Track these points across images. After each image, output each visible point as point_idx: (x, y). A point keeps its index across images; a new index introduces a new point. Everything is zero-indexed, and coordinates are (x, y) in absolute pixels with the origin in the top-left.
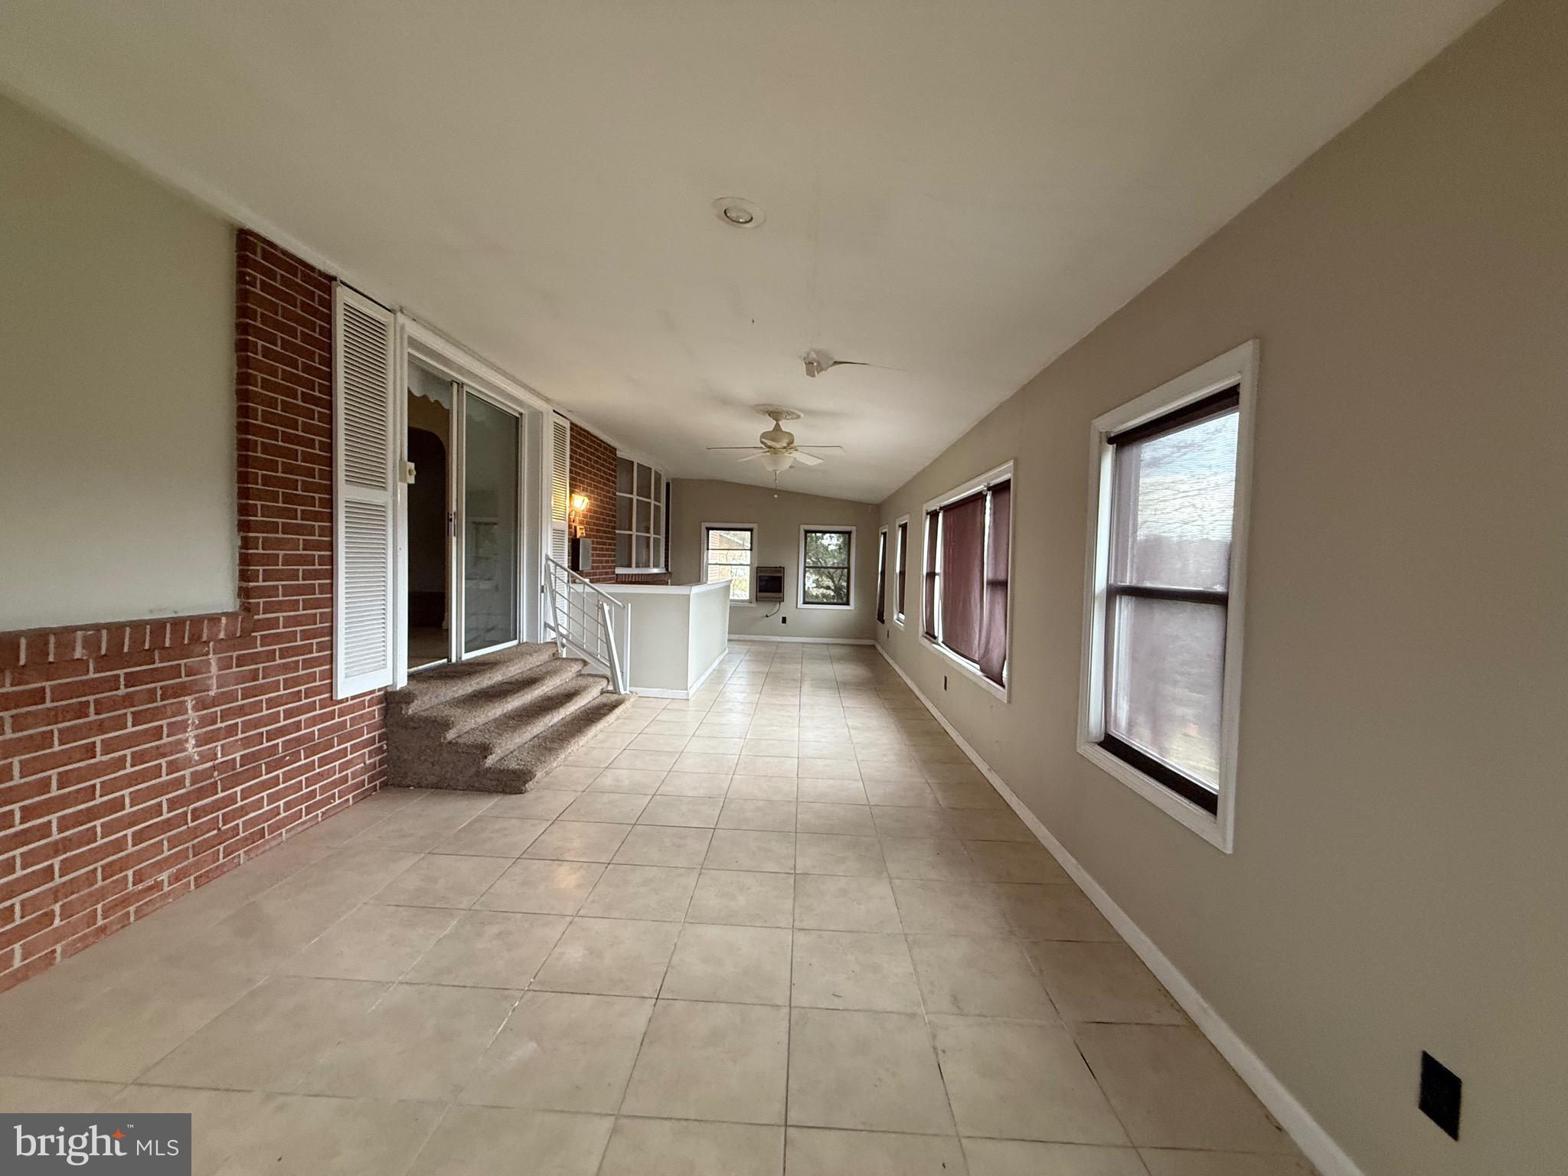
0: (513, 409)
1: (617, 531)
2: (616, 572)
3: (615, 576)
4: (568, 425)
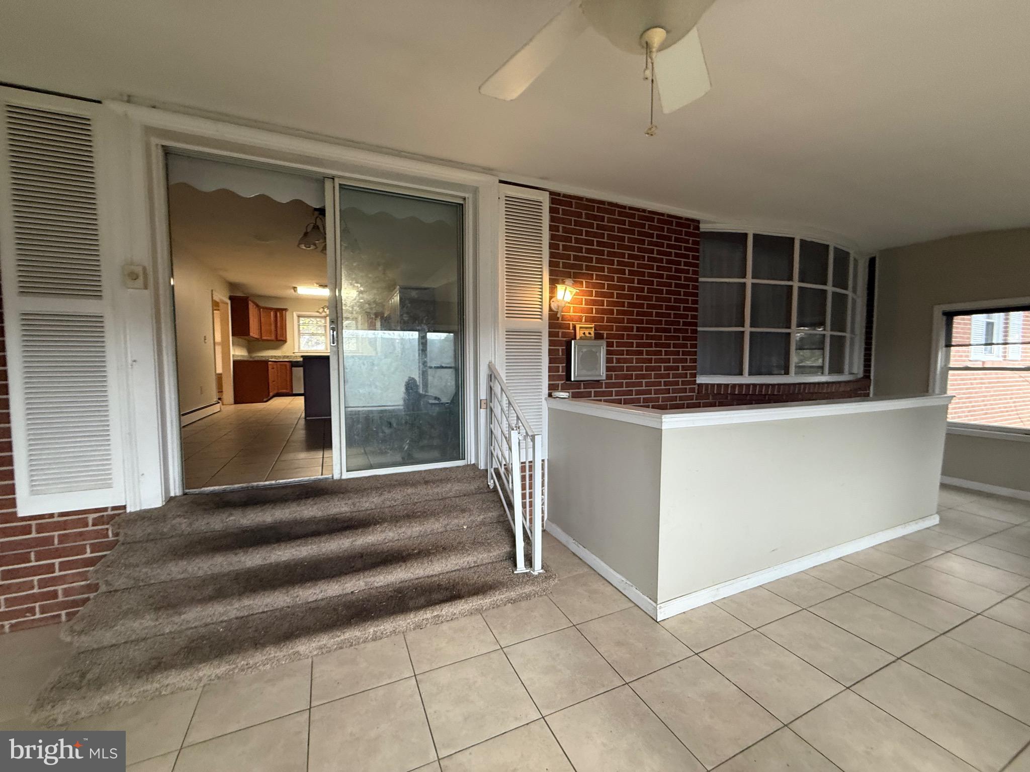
0: (450, 195)
1: (699, 329)
2: (698, 382)
3: (696, 386)
4: (545, 199)
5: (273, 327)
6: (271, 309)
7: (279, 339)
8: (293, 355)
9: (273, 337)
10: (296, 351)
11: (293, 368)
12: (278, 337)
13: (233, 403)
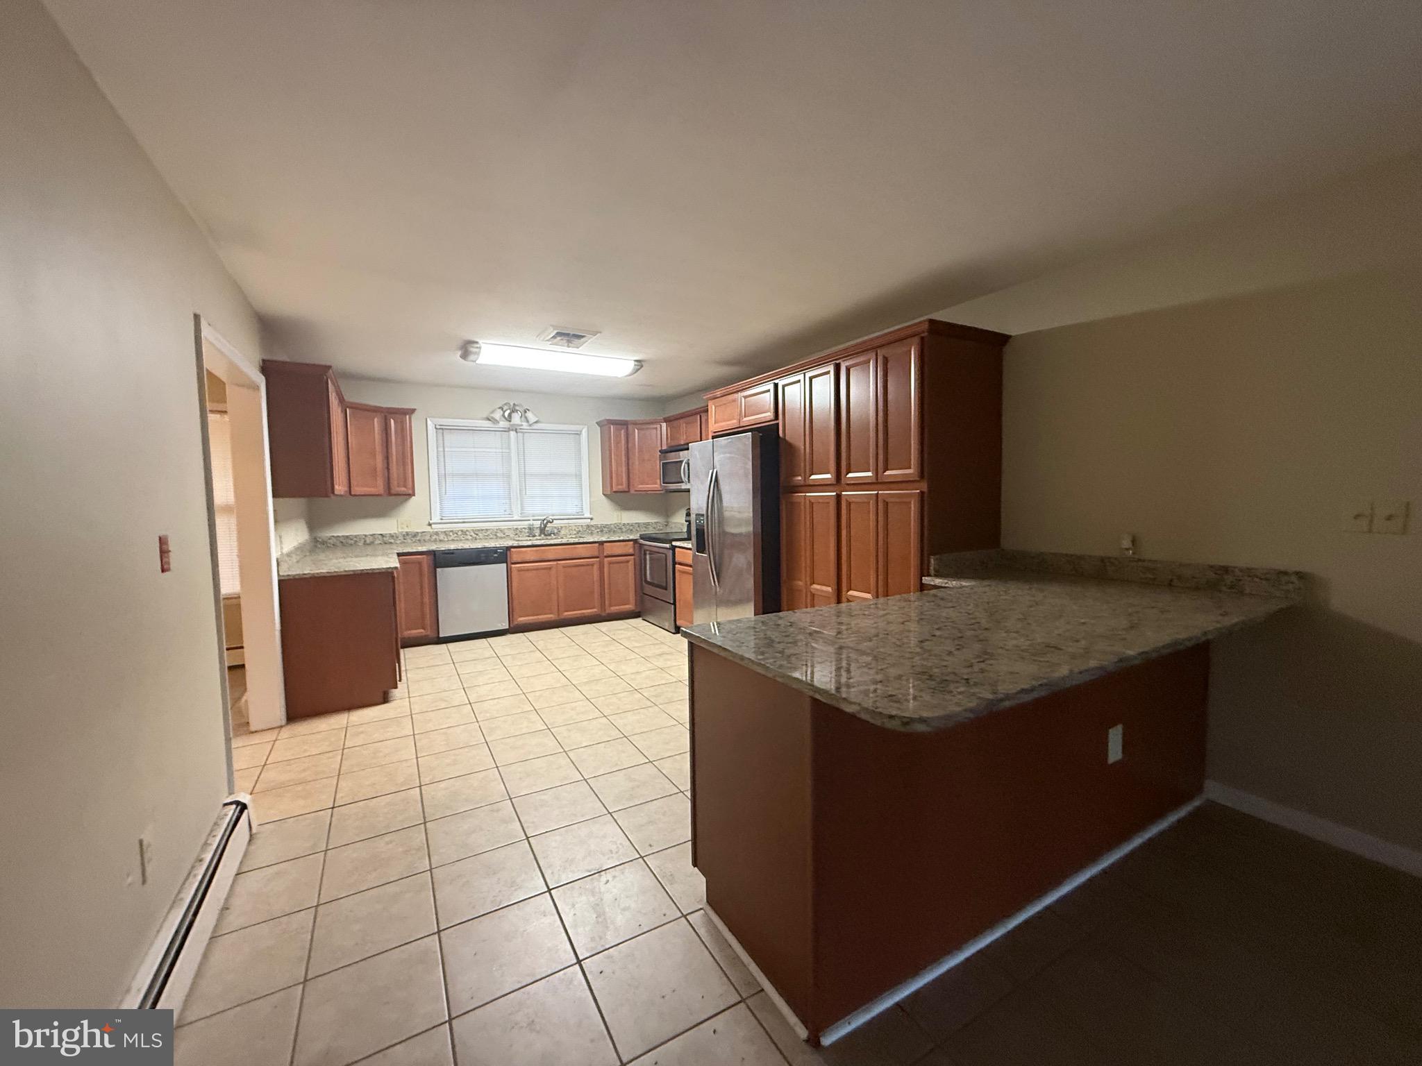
5: (379, 459)
6: (376, 410)
7: (393, 492)
8: (428, 529)
9: (380, 487)
10: (436, 519)
11: (439, 570)
12: (394, 483)
13: (284, 722)
